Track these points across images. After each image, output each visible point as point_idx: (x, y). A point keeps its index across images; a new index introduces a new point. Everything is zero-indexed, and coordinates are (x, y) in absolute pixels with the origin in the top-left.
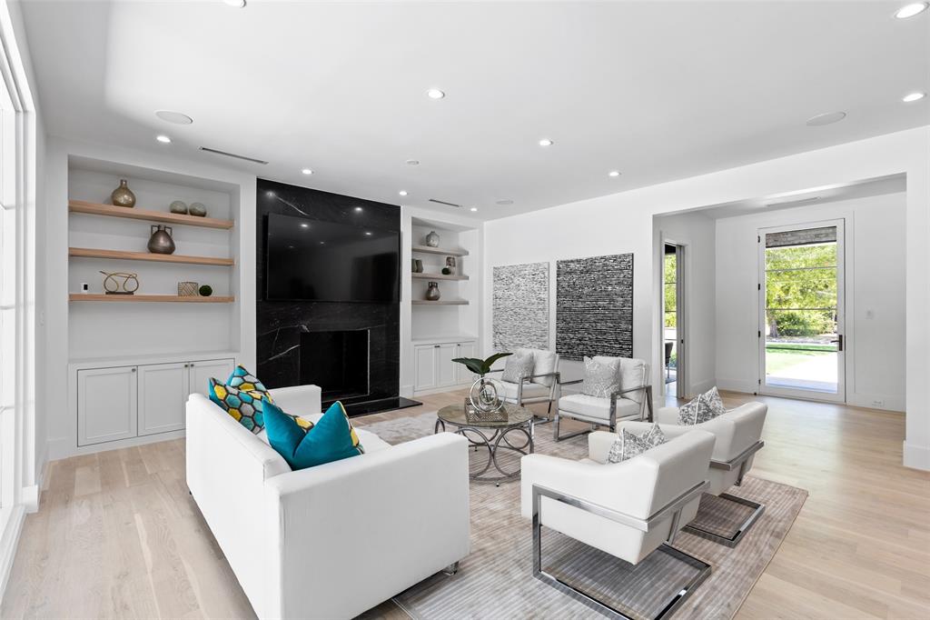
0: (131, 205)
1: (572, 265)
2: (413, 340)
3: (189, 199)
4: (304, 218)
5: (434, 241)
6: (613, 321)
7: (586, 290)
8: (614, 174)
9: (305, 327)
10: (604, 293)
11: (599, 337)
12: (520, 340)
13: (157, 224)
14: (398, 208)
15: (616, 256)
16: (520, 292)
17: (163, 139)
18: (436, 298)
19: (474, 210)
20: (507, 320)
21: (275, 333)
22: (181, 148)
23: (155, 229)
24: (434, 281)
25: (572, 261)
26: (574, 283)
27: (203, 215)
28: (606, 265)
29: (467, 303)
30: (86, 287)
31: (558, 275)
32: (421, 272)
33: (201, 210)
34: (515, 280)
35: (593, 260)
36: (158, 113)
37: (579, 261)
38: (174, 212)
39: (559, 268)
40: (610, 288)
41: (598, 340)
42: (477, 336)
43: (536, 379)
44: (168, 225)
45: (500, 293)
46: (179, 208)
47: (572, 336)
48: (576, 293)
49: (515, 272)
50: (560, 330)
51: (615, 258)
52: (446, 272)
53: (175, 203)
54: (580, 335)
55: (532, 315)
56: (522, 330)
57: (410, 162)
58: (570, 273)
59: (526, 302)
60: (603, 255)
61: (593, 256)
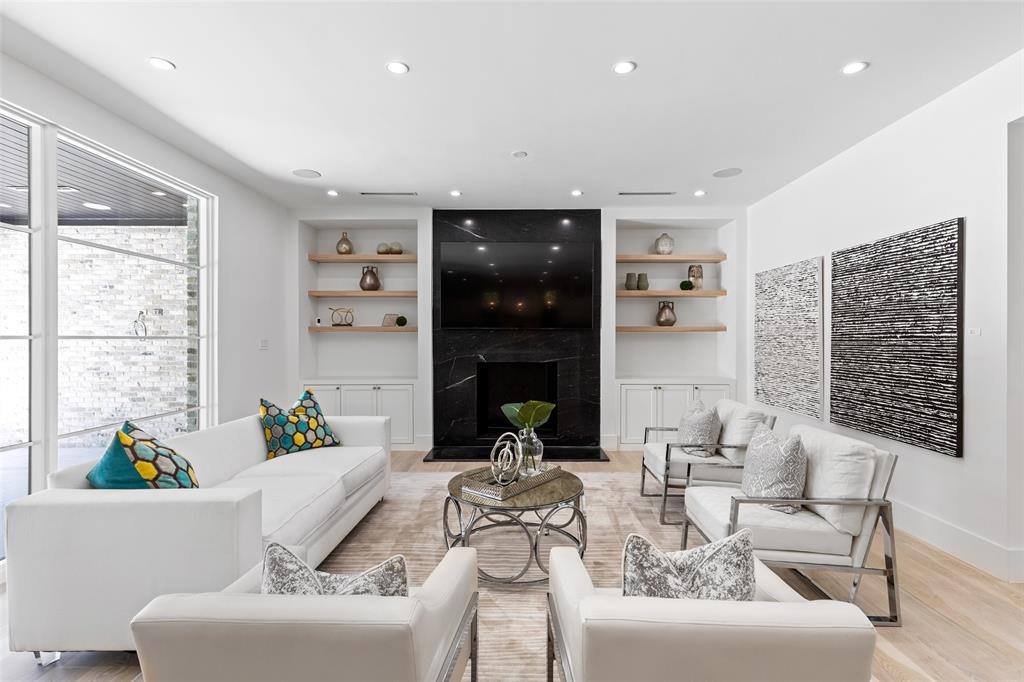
0: (349, 252)
1: (854, 257)
2: (617, 377)
3: (390, 240)
4: (480, 242)
5: (664, 247)
6: (923, 361)
7: (875, 302)
8: (854, 68)
9: (482, 357)
10: (904, 305)
11: (896, 390)
12: (785, 388)
13: (366, 265)
14: (598, 212)
15: (926, 230)
16: (785, 309)
17: (333, 193)
18: (669, 323)
19: (699, 193)
20: (770, 354)
21: (451, 362)
22: (348, 198)
23: (366, 270)
24: (668, 300)
25: (853, 251)
26: (856, 289)
27: (400, 253)
28: (907, 250)
29: (725, 329)
30: (319, 321)
31: (834, 277)
32: (646, 288)
33: (396, 248)
34: (779, 292)
35: (885, 244)
36: (294, 172)
37: (863, 248)
38: (379, 253)
39: (835, 264)
40: (915, 295)
41: (895, 397)
42: (735, 378)
43: (725, 451)
44: (376, 265)
45: (762, 313)
46: (382, 249)
47: (853, 386)
48: (859, 308)
49: (779, 278)
50: (837, 374)
51: (924, 234)
52: (686, 286)
53: (380, 246)
54: (865, 385)
55: (799, 348)
56: (787, 370)
57: (516, 155)
58: (851, 272)
59: (792, 326)
60: (902, 231)
61: (886, 235)
